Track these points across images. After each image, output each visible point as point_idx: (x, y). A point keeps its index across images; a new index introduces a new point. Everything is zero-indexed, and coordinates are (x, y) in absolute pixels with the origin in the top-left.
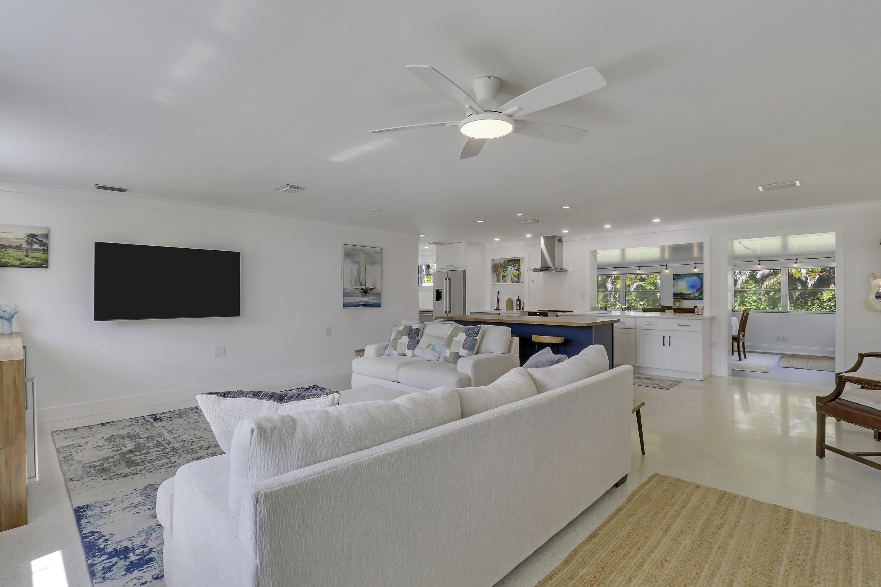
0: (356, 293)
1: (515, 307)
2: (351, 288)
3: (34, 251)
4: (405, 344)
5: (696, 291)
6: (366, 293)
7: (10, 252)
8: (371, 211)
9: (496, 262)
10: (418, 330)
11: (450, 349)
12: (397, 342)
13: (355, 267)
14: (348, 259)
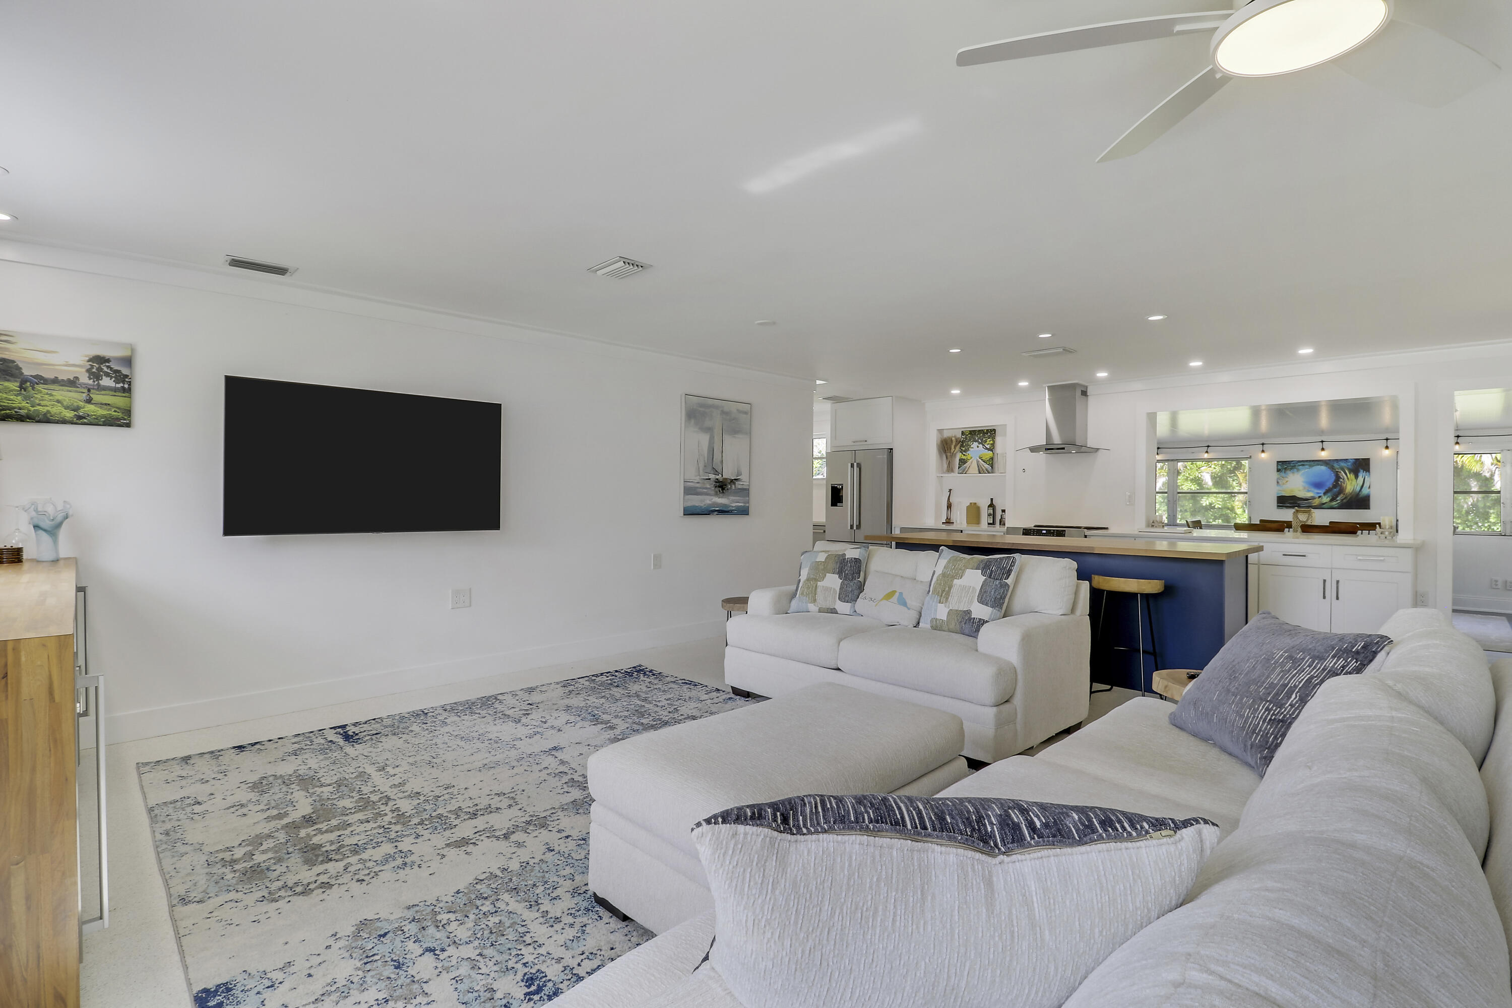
0: (706, 488)
1: (985, 519)
2: (698, 479)
3: (103, 392)
4: (834, 589)
5: (1325, 494)
6: (723, 489)
7: (54, 393)
8: (758, 324)
9: (946, 435)
10: (857, 561)
11: (947, 604)
12: (816, 586)
13: (705, 439)
14: (693, 421)
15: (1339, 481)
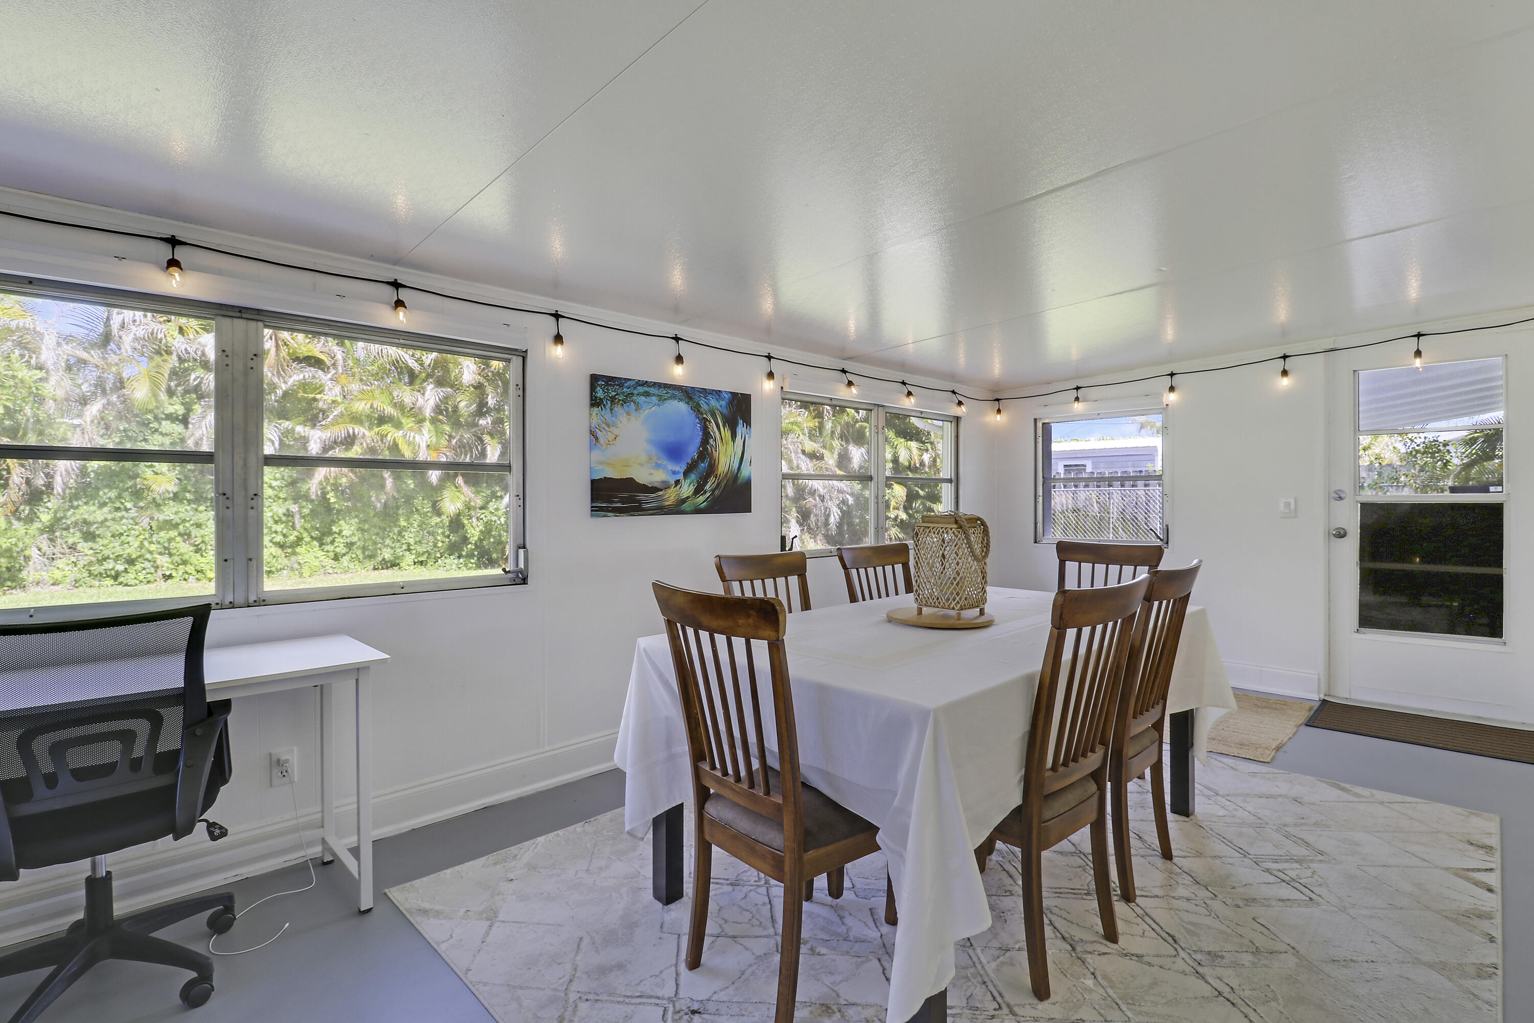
5: (685, 474)
15: (708, 443)
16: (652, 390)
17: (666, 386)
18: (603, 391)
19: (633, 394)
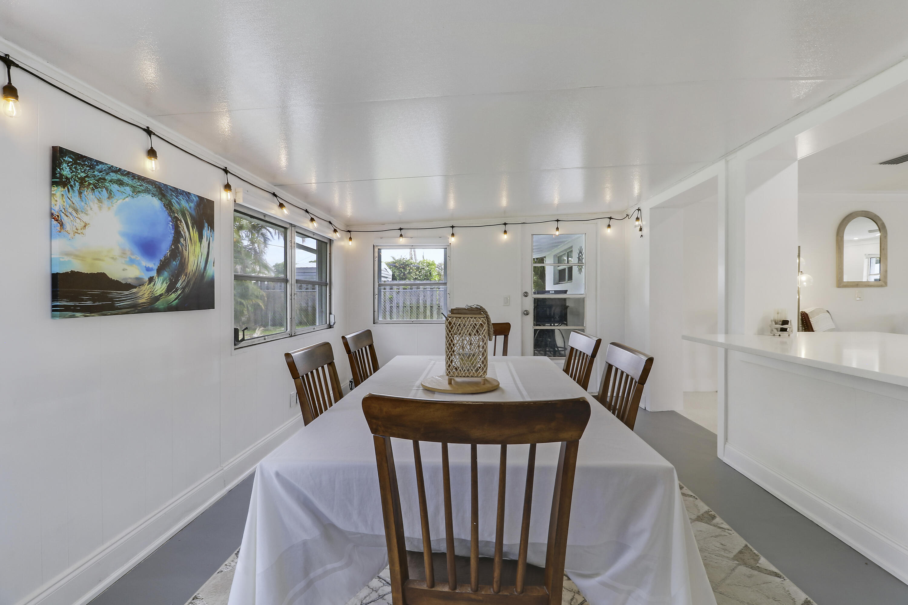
15: (179, 242)
16: (125, 179)
17: (140, 178)
18: (71, 169)
19: (104, 179)
